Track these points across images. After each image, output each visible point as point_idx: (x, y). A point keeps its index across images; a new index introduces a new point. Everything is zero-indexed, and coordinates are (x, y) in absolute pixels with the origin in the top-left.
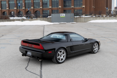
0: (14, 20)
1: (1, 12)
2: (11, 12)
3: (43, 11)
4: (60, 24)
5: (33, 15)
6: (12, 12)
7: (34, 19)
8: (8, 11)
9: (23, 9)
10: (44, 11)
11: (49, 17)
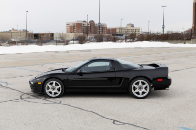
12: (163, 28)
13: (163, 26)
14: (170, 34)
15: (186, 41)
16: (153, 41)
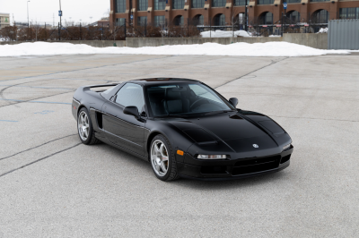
0: (211, 40)
1: (210, 15)
2: (238, 15)
3: (341, 10)
4: (352, 54)
5: (306, 24)
6: (241, 15)
7: (272, 36)
8: (229, 12)
9: (276, 5)
10: (343, 10)
11: (322, 30)
12: (61, 15)
13: (61, 11)
14: (84, 28)
15: (118, 42)
16: (52, 41)
